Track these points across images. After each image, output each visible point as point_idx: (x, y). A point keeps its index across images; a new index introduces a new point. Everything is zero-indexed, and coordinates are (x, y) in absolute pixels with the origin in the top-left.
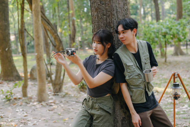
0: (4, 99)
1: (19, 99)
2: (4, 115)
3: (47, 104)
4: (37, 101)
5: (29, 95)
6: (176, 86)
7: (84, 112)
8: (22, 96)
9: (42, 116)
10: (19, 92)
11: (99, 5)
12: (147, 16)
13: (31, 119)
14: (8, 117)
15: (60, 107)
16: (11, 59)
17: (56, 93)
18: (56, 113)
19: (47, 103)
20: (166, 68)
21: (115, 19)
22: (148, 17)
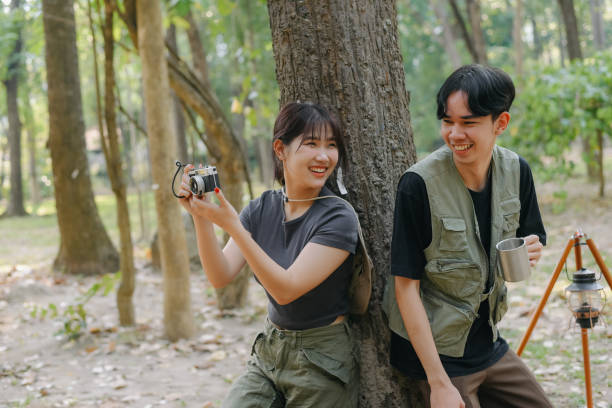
0: (60, 332)
1: (105, 334)
2: (53, 387)
3: (193, 346)
4: (163, 338)
5: (140, 318)
6: (583, 281)
7: (252, 380)
8: (119, 322)
9: (171, 387)
10: (111, 309)
11: (293, 18)
12: (545, 47)
13: (137, 397)
14: (64, 394)
15: (233, 356)
16: (88, 204)
17: (226, 312)
18: (219, 376)
19: (193, 342)
20: (601, 214)
21: (349, 65)
22: (549, 51)
